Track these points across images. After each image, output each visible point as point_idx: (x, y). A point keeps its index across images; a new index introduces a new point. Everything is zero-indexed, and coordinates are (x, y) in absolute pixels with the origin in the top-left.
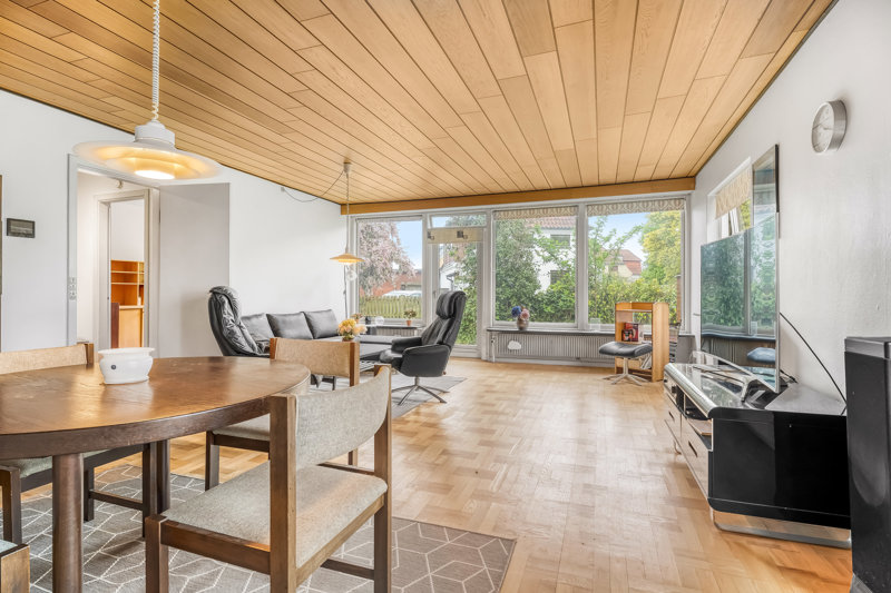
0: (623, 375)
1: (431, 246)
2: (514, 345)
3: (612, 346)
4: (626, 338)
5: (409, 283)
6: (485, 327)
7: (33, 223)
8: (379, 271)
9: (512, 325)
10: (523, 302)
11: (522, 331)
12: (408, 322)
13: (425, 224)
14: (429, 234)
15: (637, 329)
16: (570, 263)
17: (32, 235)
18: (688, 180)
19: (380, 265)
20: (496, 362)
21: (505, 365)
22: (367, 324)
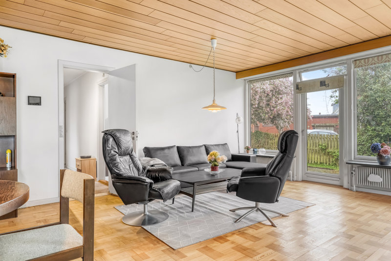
2: (374, 178)
5: (317, 124)
6: (345, 160)
7: (40, 97)
8: (284, 116)
9: (372, 159)
11: (383, 165)
13: (295, 80)
14: (298, 85)
17: (39, 104)
19: (284, 112)
20: (356, 191)
21: (365, 195)
22: (254, 153)
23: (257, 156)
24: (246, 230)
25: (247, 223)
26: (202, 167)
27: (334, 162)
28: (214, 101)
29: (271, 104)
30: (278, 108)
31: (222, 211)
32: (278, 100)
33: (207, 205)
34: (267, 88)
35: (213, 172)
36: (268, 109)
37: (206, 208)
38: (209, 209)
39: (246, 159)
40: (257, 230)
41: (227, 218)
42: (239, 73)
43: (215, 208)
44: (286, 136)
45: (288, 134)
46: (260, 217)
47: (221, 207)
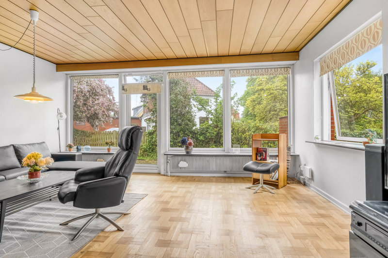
0: (260, 185)
1: (125, 96)
2: (183, 164)
3: (250, 164)
4: (259, 158)
6: (163, 152)
9: (182, 151)
10: (187, 134)
11: (188, 154)
12: (109, 150)
13: (120, 81)
14: (123, 87)
15: (266, 152)
16: (212, 111)
18: (294, 54)
19: (101, 112)
20: (171, 176)
21: (177, 178)
22: (78, 151)
23: (83, 154)
24: (90, 247)
25: (88, 237)
26: (11, 173)
27: (142, 153)
28: (33, 88)
29: (89, 104)
30: (95, 107)
31: (49, 227)
32: (95, 100)
33: (23, 225)
34: (84, 88)
35: (32, 179)
36: (85, 108)
37: (23, 230)
38: (28, 231)
39: (72, 158)
40: (103, 242)
41: (59, 236)
42: (61, 66)
43: (38, 226)
44: (132, 132)
45: (134, 130)
46: (100, 223)
47: (46, 222)
